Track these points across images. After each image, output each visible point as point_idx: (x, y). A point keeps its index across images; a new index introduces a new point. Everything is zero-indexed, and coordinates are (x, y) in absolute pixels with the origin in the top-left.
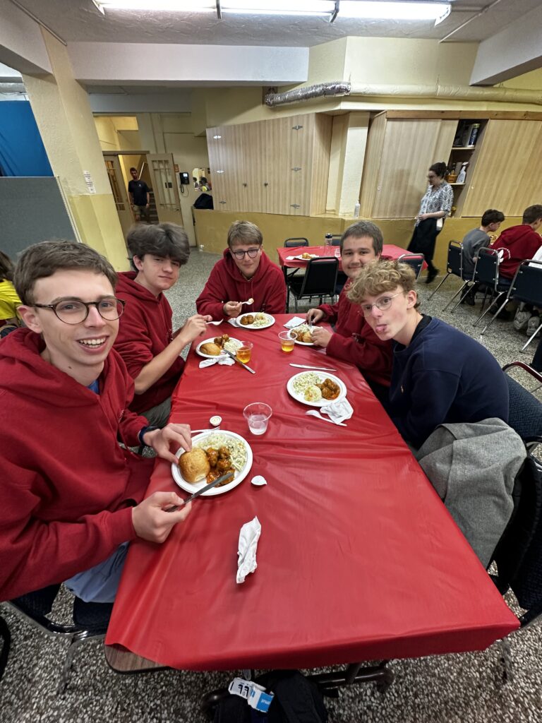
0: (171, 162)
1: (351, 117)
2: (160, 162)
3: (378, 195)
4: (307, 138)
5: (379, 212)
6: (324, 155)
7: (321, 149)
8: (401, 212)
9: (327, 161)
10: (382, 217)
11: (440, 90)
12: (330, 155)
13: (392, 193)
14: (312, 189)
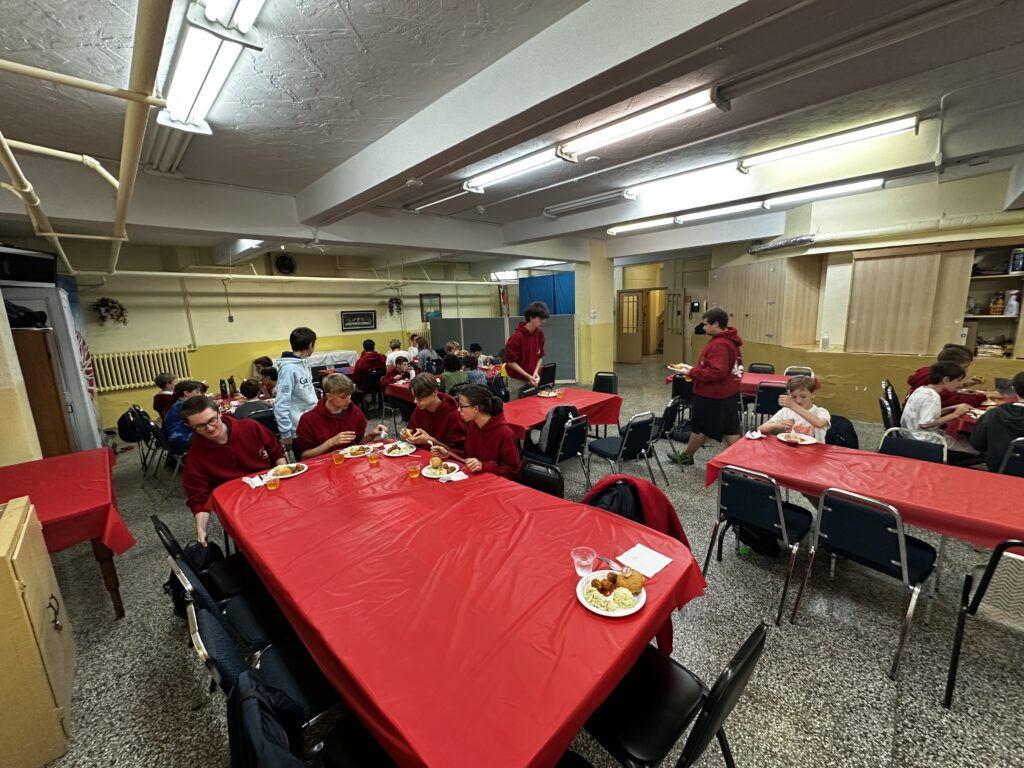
0: (683, 295)
1: (830, 257)
2: (674, 295)
3: (853, 329)
4: (781, 277)
5: (856, 346)
6: (807, 289)
7: (801, 285)
8: (892, 347)
9: (813, 294)
10: (861, 351)
11: (943, 223)
12: (819, 288)
13: (874, 328)
14: (784, 321)
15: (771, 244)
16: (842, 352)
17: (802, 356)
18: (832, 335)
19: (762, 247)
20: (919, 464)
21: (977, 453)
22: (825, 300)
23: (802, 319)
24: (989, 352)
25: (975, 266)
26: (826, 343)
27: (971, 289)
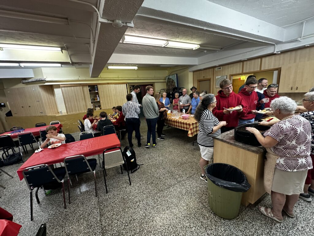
3: (67, 107)
4: (38, 92)
5: (70, 112)
6: (50, 96)
7: (47, 95)
8: (79, 111)
9: (52, 97)
10: (72, 113)
11: (80, 79)
12: (54, 95)
13: (73, 106)
14: (45, 107)
15: (30, 80)
16: (67, 114)
17: (55, 118)
18: (62, 110)
19: (27, 81)
20: (88, 140)
21: (100, 132)
22: (57, 99)
23: (51, 106)
24: (98, 109)
25: (89, 90)
26: (61, 112)
27: (90, 95)
